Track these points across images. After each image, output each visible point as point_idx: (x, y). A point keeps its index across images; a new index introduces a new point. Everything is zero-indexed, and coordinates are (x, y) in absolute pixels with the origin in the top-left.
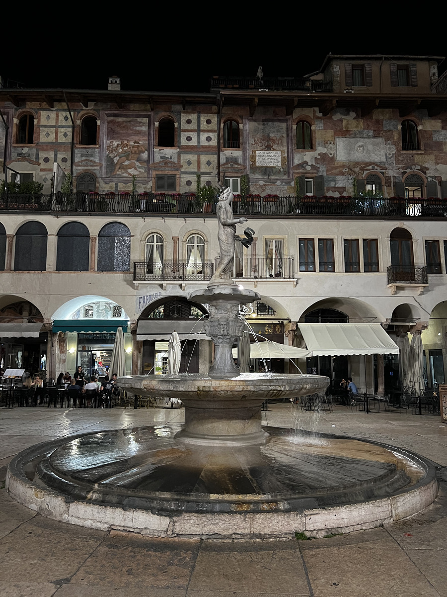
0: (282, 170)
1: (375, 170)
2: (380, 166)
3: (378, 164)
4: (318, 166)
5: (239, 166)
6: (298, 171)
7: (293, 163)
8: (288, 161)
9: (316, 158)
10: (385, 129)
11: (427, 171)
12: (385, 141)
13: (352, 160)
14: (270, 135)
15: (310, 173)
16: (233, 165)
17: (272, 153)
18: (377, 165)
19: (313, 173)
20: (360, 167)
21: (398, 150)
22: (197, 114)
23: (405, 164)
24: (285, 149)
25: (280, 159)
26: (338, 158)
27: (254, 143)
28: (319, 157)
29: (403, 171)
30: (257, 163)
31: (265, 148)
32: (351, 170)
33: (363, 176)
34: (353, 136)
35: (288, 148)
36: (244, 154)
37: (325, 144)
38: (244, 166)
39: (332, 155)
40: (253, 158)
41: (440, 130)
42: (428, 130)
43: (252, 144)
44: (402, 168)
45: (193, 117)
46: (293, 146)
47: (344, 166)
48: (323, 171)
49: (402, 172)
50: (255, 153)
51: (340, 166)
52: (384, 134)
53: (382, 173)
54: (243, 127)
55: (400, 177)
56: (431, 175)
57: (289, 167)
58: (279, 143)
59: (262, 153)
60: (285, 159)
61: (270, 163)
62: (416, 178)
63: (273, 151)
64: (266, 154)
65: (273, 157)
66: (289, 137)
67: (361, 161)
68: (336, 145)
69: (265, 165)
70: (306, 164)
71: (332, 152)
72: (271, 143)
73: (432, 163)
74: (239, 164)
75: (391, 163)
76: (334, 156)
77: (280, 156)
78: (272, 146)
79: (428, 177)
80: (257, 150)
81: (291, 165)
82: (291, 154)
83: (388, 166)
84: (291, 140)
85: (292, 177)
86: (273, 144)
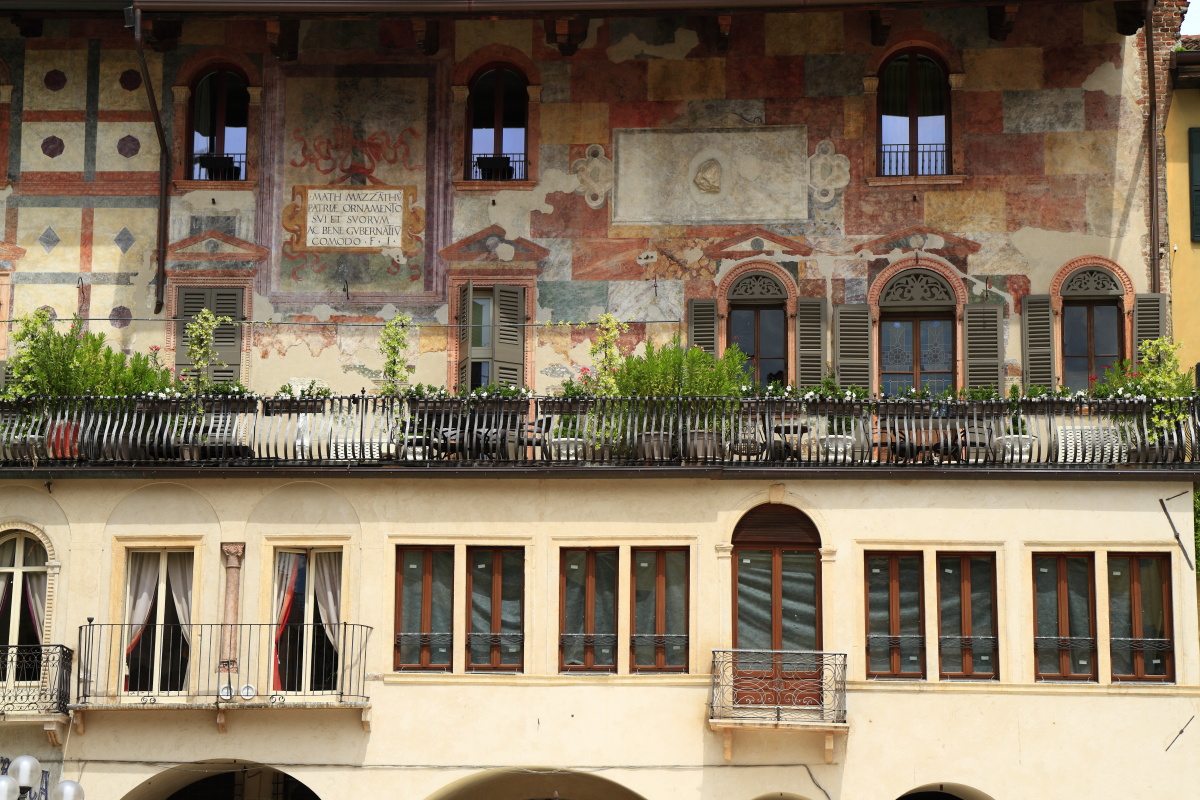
0: (403, 261)
1: (763, 257)
2: (783, 241)
3: (779, 231)
4: (543, 243)
5: (240, 251)
6: (464, 265)
7: (447, 234)
8: (429, 227)
9: (536, 213)
10: (812, 93)
11: (971, 258)
12: (811, 139)
13: (677, 220)
14: (365, 127)
15: (511, 272)
16: (216, 246)
17: (370, 197)
18: (772, 237)
19: (521, 272)
20: (705, 244)
21: (858, 177)
22: (86, 52)
23: (888, 229)
24: (419, 178)
25: (396, 220)
26: (621, 212)
27: (300, 159)
28: (549, 209)
29: (873, 258)
30: (310, 236)
31: (342, 179)
32: (671, 258)
33: (718, 280)
34: (683, 123)
35: (430, 178)
36: (261, 204)
37: (572, 158)
38: (258, 248)
39: (600, 201)
40: (296, 217)
41: (1037, 87)
42: (986, 89)
43: (293, 164)
44: (874, 246)
45: (73, 63)
46: (452, 169)
47: (643, 242)
48: (562, 264)
49: (869, 262)
50: (304, 197)
51: (626, 245)
52: (807, 111)
53: (792, 267)
54: (263, 96)
55: (859, 283)
56: (987, 271)
57: (429, 248)
58: (396, 155)
59: (328, 196)
60: (418, 219)
61: (360, 237)
62: (927, 283)
63: (373, 188)
64: (347, 202)
65: (373, 214)
66: (437, 133)
67: (710, 224)
68: (617, 163)
69: (341, 242)
70: (496, 239)
71: (601, 190)
72: (366, 158)
73: (994, 225)
74: (240, 243)
75: (826, 228)
76: (606, 204)
77: (399, 208)
78: (371, 171)
79: (974, 280)
80: (313, 188)
81: (441, 241)
82: (441, 200)
83: (816, 238)
84: (443, 146)
85: (440, 289)
86: (375, 161)
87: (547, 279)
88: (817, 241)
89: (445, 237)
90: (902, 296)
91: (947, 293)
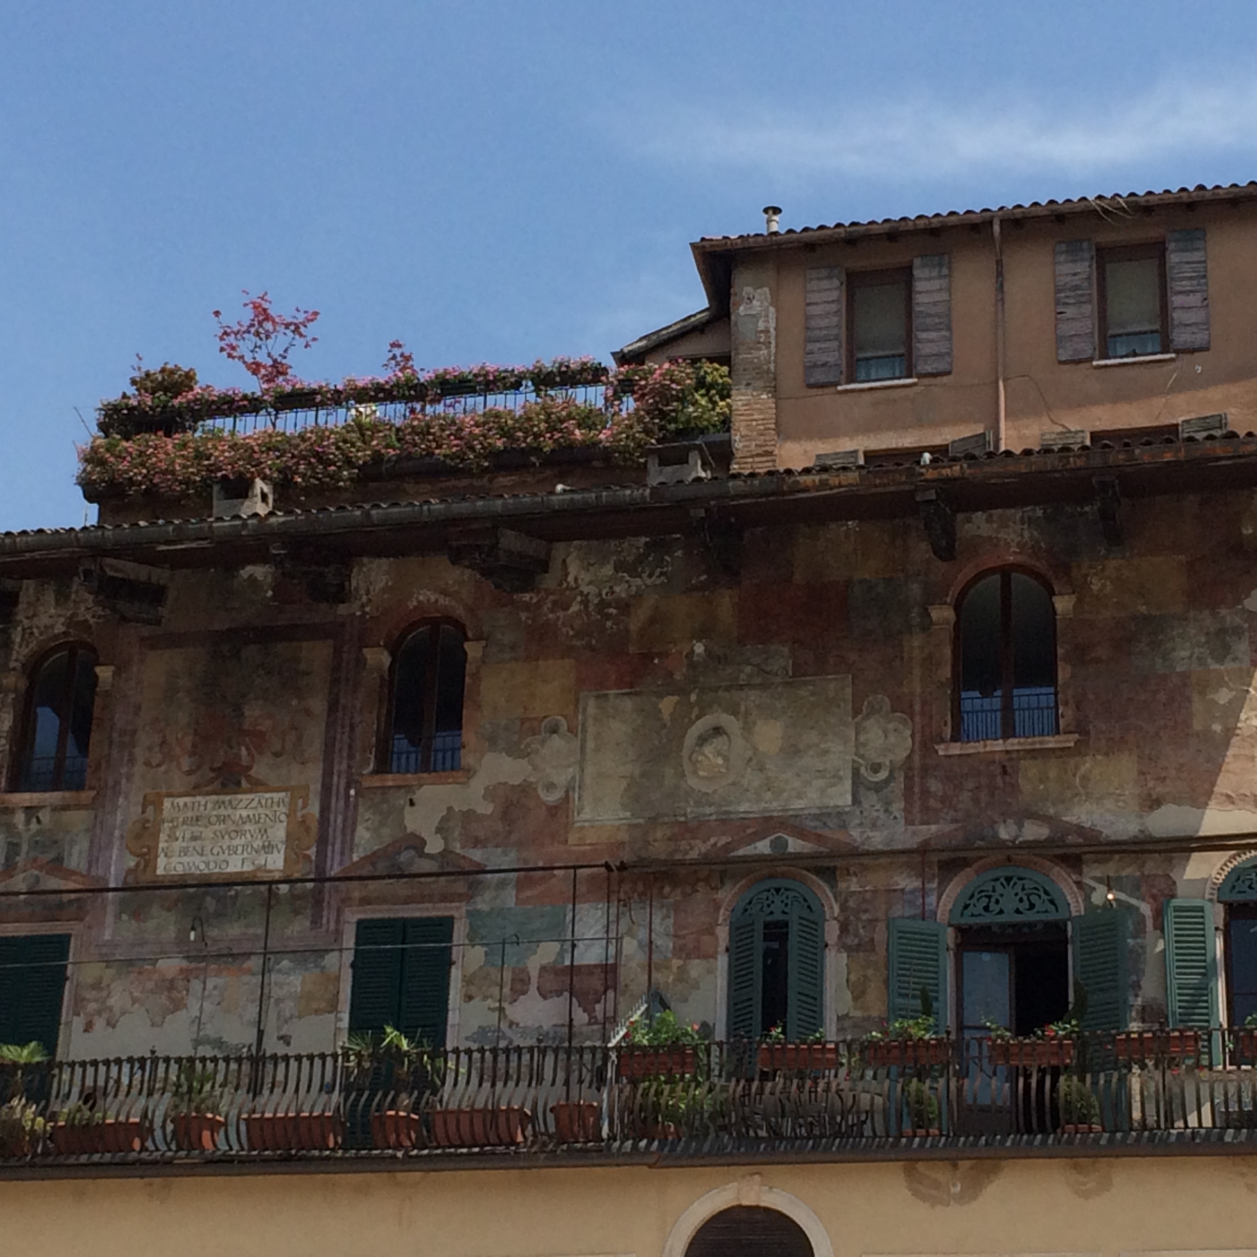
0: (285, 888)
2: (817, 838)
3: (810, 824)
4: (477, 855)
5: (69, 885)
7: (349, 845)
8: (323, 841)
9: (469, 816)
12: (856, 693)
14: (246, 710)
15: (431, 898)
16: (37, 880)
17: (245, 804)
18: (799, 832)
20: (705, 848)
21: (924, 744)
23: (966, 815)
24: (314, 775)
25: (279, 833)
26: (586, 808)
27: (156, 757)
28: (486, 808)
29: (946, 857)
30: (161, 862)
34: (675, 682)
35: (328, 774)
36: (101, 821)
37: (522, 737)
38: (93, 880)
39: (558, 794)
40: (145, 835)
41: (1180, 608)
42: (1106, 615)
43: (148, 763)
46: (358, 760)
47: (617, 848)
48: (502, 884)
49: (939, 863)
50: (158, 808)
51: (593, 853)
52: (852, 656)
53: (829, 875)
54: (116, 678)
55: (925, 893)
56: (1112, 868)
57: (320, 869)
58: (283, 747)
59: (190, 805)
60: (308, 830)
61: (228, 858)
62: (1023, 889)
63: (250, 791)
64: (215, 813)
65: (247, 827)
66: (340, 714)
67: (713, 817)
68: (584, 741)
69: (202, 866)
70: (413, 852)
71: (561, 778)
72: (244, 751)
73: (1121, 804)
74: (70, 874)
75: (878, 817)
76: (567, 799)
77: (283, 817)
78: (249, 768)
79: (1093, 883)
80: (170, 795)
81: (337, 858)
82: (342, 803)
83: (863, 833)
84: (347, 729)
85: (332, 926)
86: (256, 755)
87: (481, 906)
88: (865, 836)
89: (342, 854)
90: (986, 908)
91: (1052, 902)
